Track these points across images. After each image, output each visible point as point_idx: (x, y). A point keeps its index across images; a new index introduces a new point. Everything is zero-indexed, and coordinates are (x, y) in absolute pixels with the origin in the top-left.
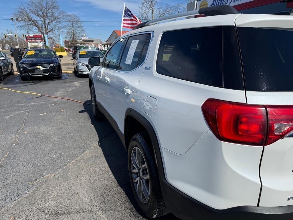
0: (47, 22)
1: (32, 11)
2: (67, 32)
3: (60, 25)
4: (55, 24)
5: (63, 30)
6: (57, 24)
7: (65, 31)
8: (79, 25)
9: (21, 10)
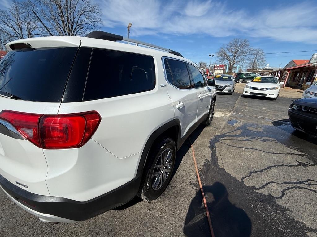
0: (236, 56)
1: (228, 49)
2: (250, 63)
3: (245, 58)
4: (242, 57)
5: (246, 62)
6: (243, 57)
7: (248, 62)
8: (262, 57)
9: (221, 50)
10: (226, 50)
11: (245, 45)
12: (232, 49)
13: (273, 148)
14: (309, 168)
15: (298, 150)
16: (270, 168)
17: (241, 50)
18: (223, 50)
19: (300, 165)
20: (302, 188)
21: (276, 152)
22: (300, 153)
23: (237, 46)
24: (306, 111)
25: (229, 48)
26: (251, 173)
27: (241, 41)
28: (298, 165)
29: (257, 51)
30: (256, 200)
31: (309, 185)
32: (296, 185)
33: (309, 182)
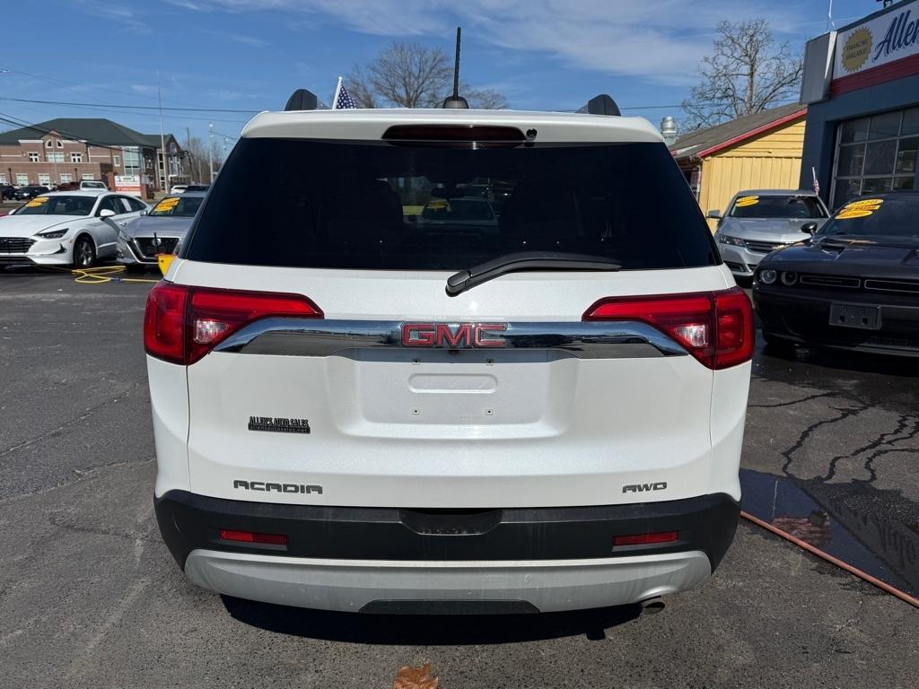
10: (371, 87)
11: (439, 72)
12: (393, 86)
13: (771, 395)
14: (862, 414)
15: (813, 385)
16: (805, 434)
17: (429, 92)
18: (361, 88)
19: (847, 415)
20: (886, 452)
21: (782, 401)
22: (825, 392)
23: (410, 74)
24: (793, 283)
25: (382, 81)
26: (786, 454)
27: (422, 56)
28: (844, 416)
29: (485, 100)
30: (846, 497)
31: (890, 442)
32: (874, 450)
33: (887, 438)
